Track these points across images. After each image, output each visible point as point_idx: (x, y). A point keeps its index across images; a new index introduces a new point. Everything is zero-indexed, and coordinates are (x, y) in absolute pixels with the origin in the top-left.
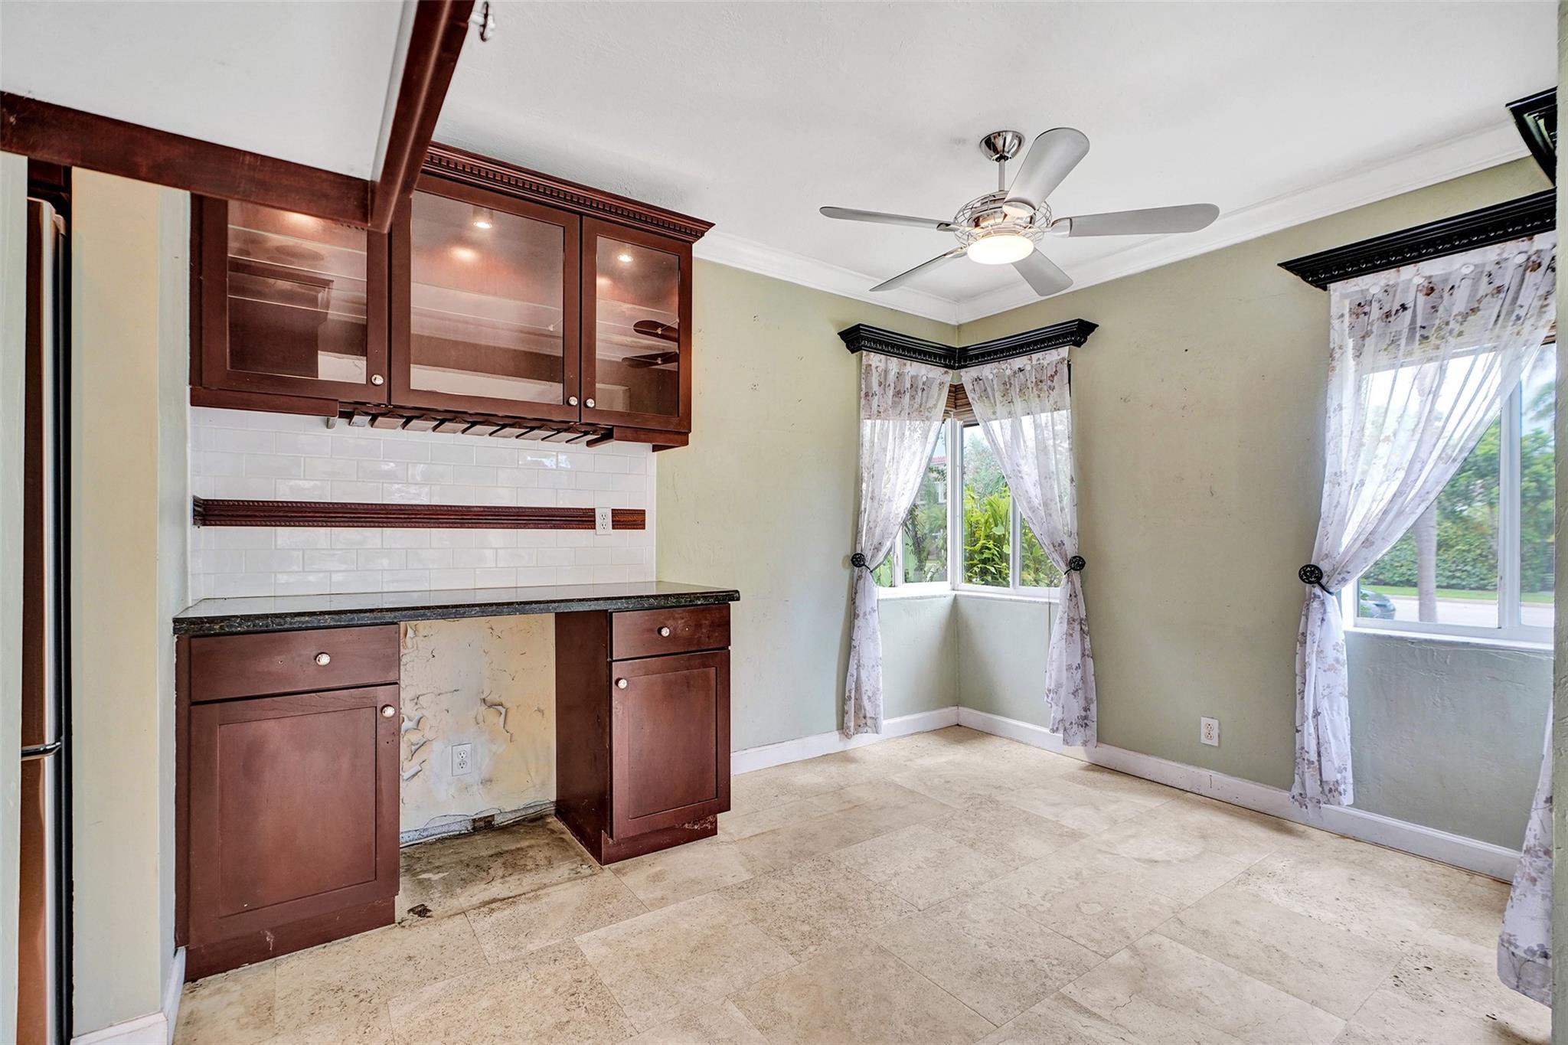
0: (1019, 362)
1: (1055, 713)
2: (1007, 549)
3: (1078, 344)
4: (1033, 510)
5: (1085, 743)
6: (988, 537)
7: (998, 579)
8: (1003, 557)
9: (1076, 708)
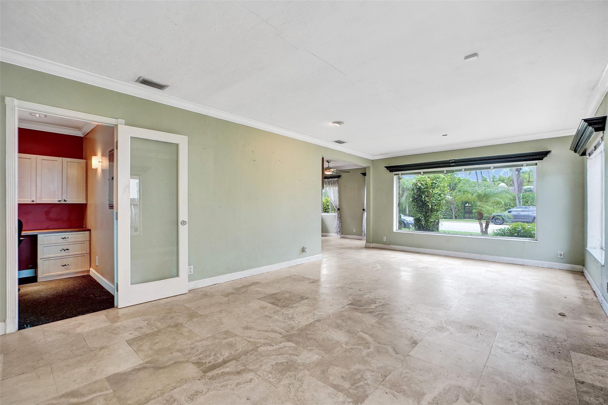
0: (331, 179)
1: (336, 231)
2: (329, 207)
3: (339, 178)
4: (333, 202)
5: (340, 235)
6: (326, 205)
7: (328, 212)
8: (329, 209)
9: (339, 230)
